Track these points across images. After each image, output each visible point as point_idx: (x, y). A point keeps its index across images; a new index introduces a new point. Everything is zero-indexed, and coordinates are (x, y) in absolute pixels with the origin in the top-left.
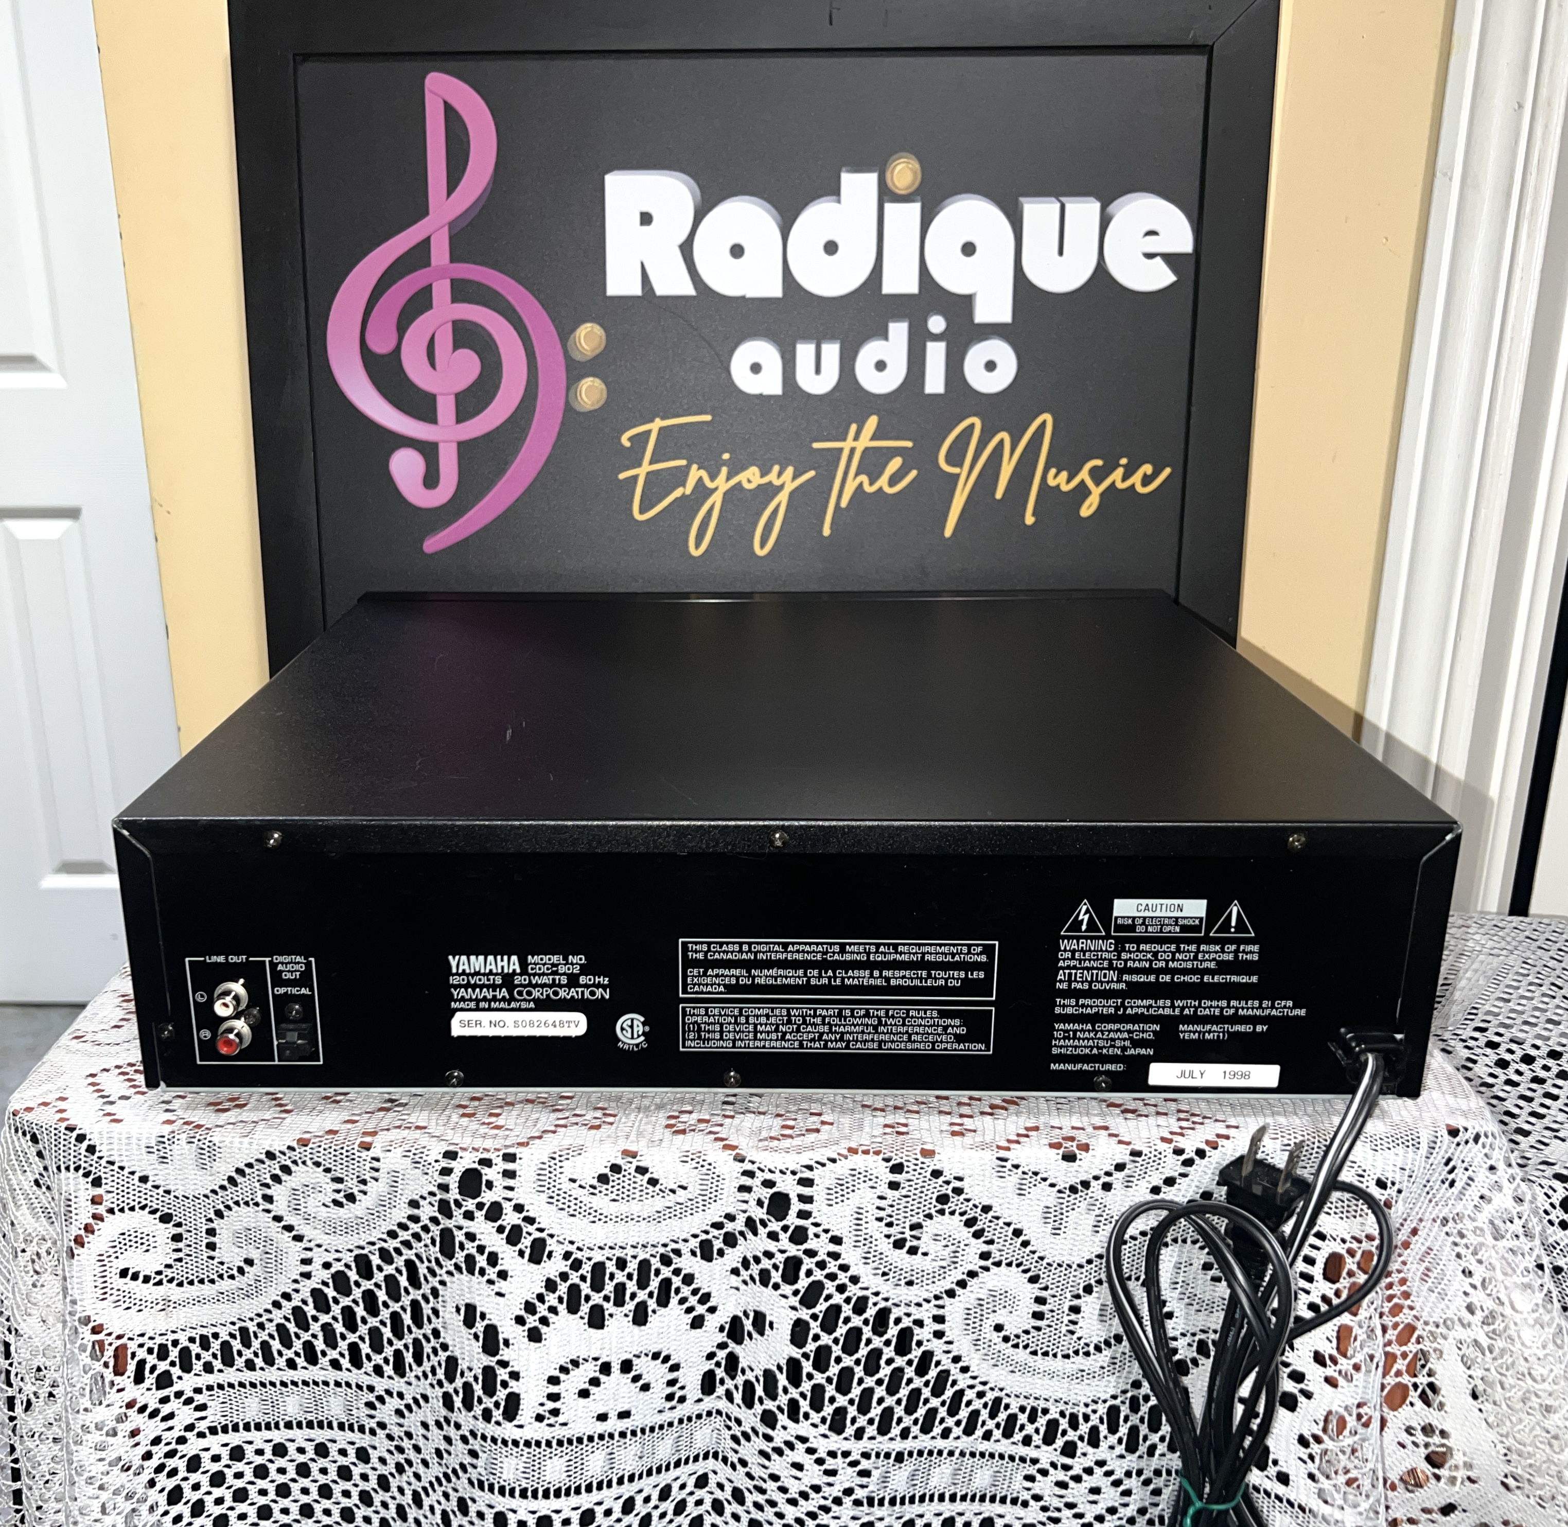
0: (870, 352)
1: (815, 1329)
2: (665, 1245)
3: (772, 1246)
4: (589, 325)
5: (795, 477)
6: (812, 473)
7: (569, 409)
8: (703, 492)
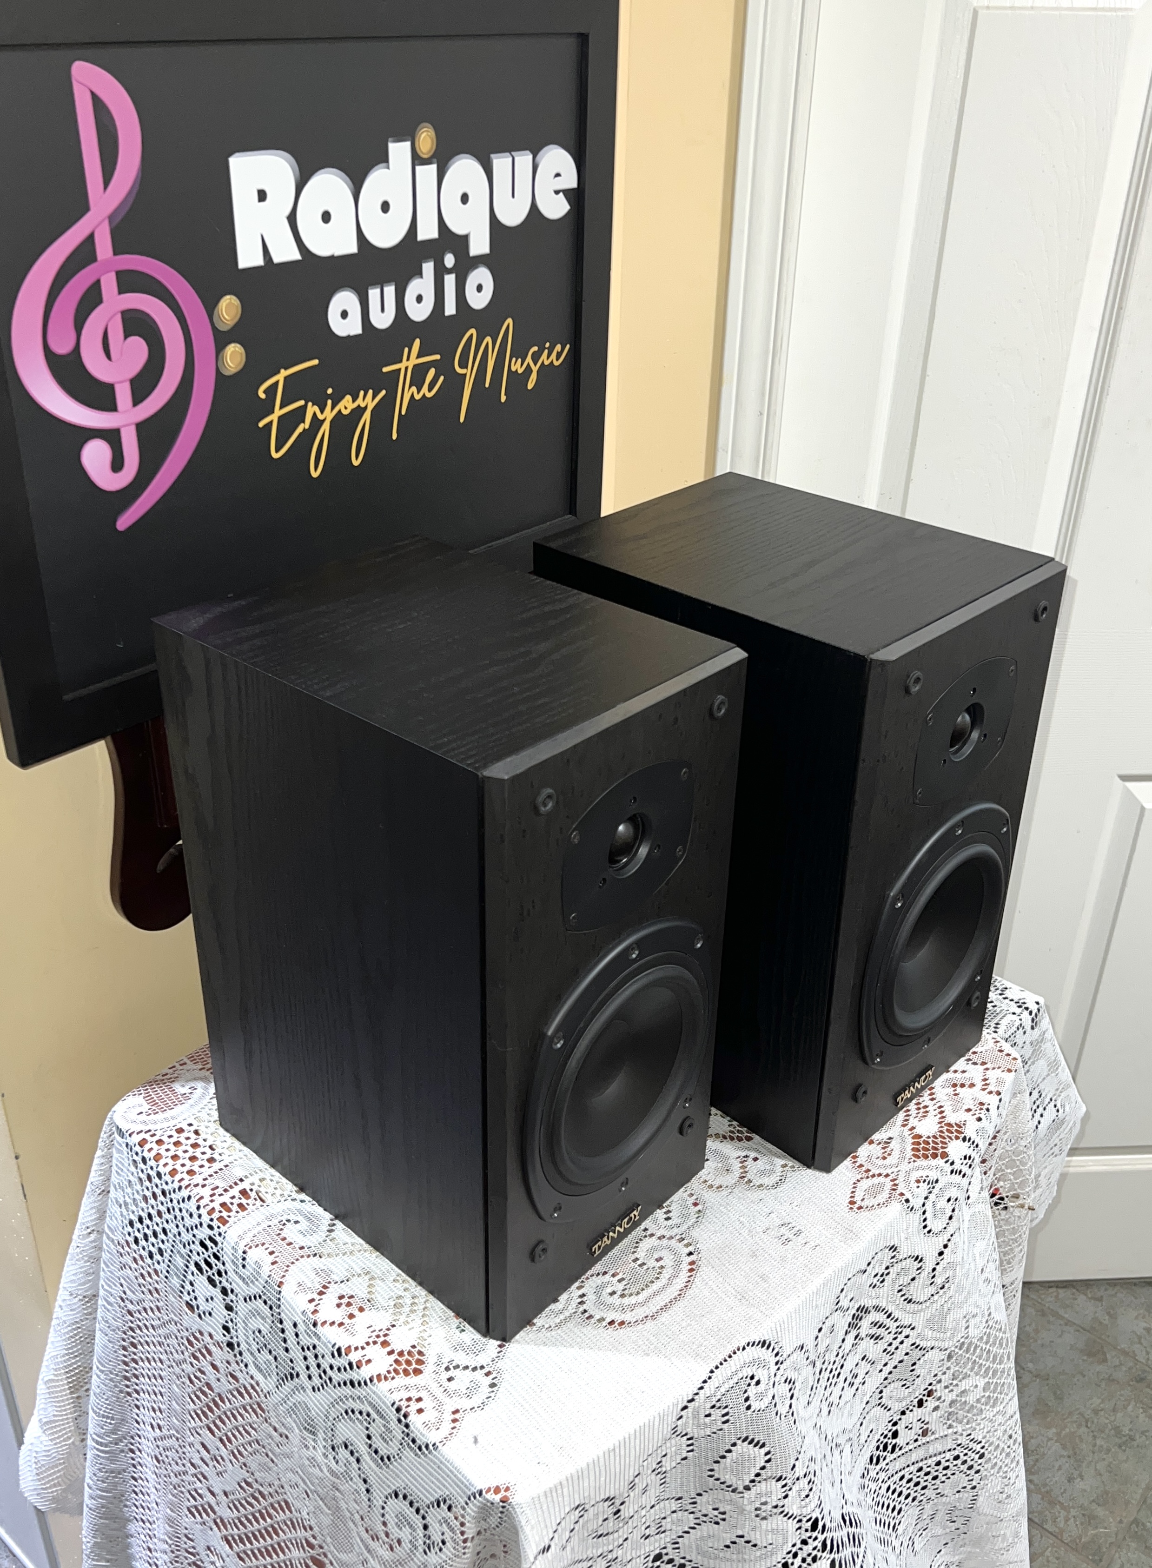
0: (414, 287)
4: (228, 297)
5: (374, 398)
6: (384, 392)
7: (219, 375)
8: (317, 423)
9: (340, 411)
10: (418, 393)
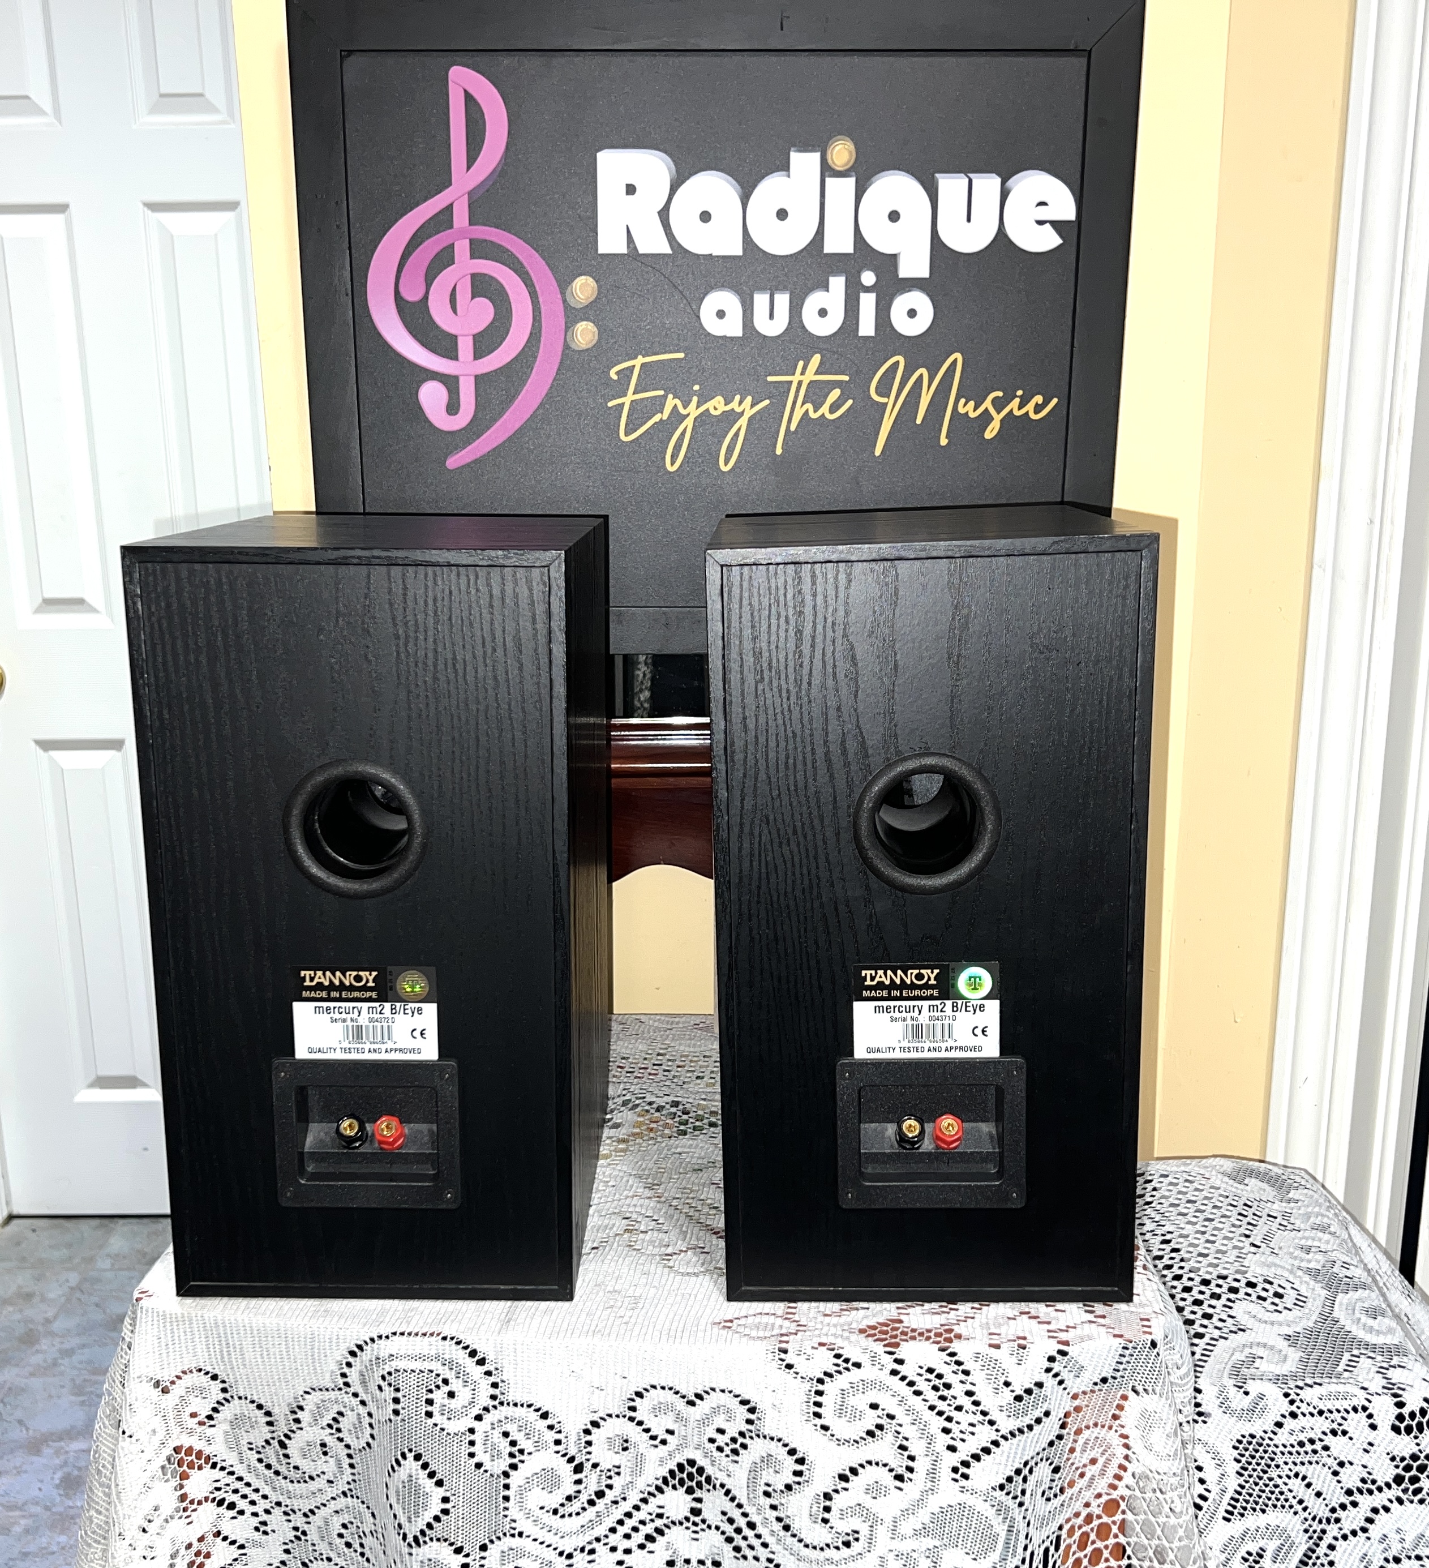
4: (583, 277)
5: (752, 406)
6: (767, 402)
7: (566, 347)
8: (677, 418)
9: (707, 410)
10: (815, 411)
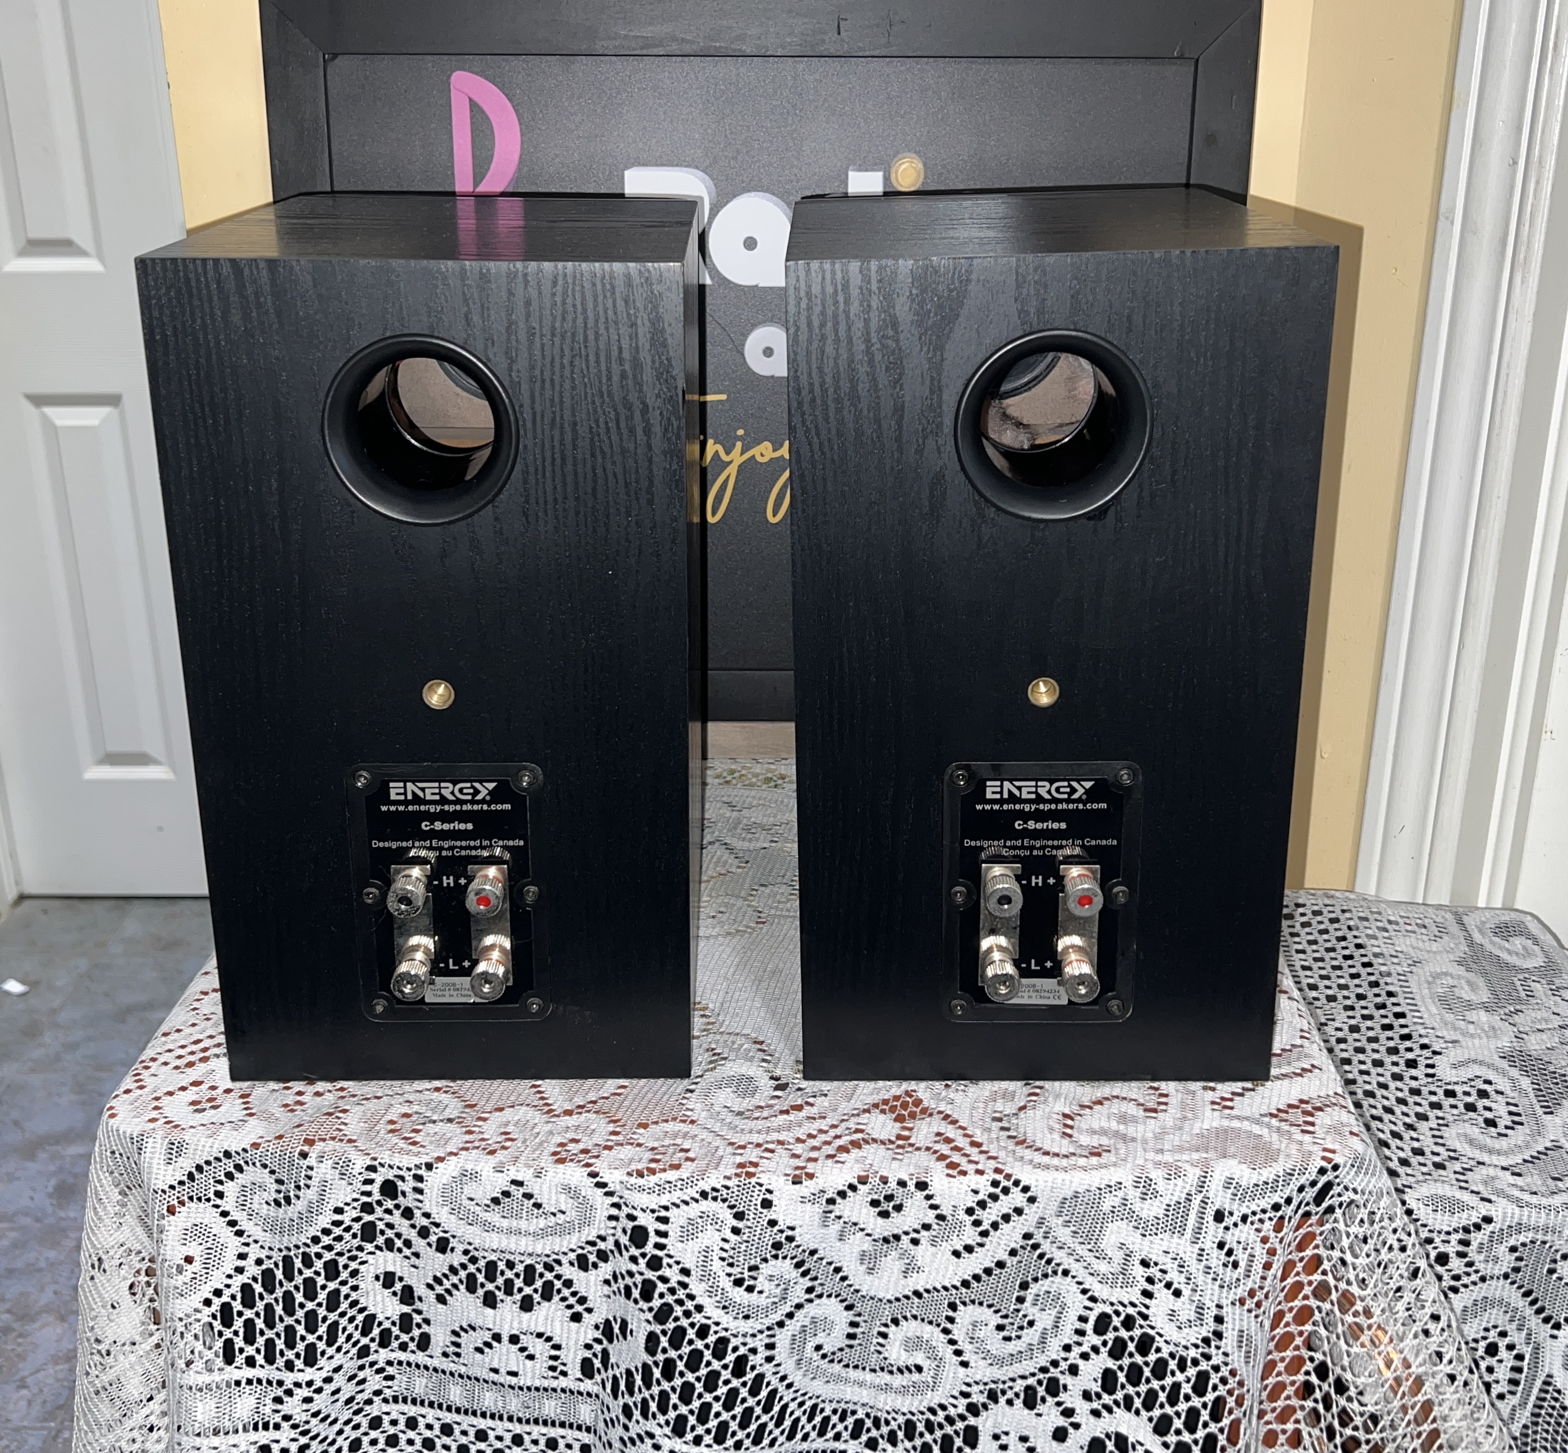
1: (664, 1342)
2: (548, 1256)
3: (634, 1268)
